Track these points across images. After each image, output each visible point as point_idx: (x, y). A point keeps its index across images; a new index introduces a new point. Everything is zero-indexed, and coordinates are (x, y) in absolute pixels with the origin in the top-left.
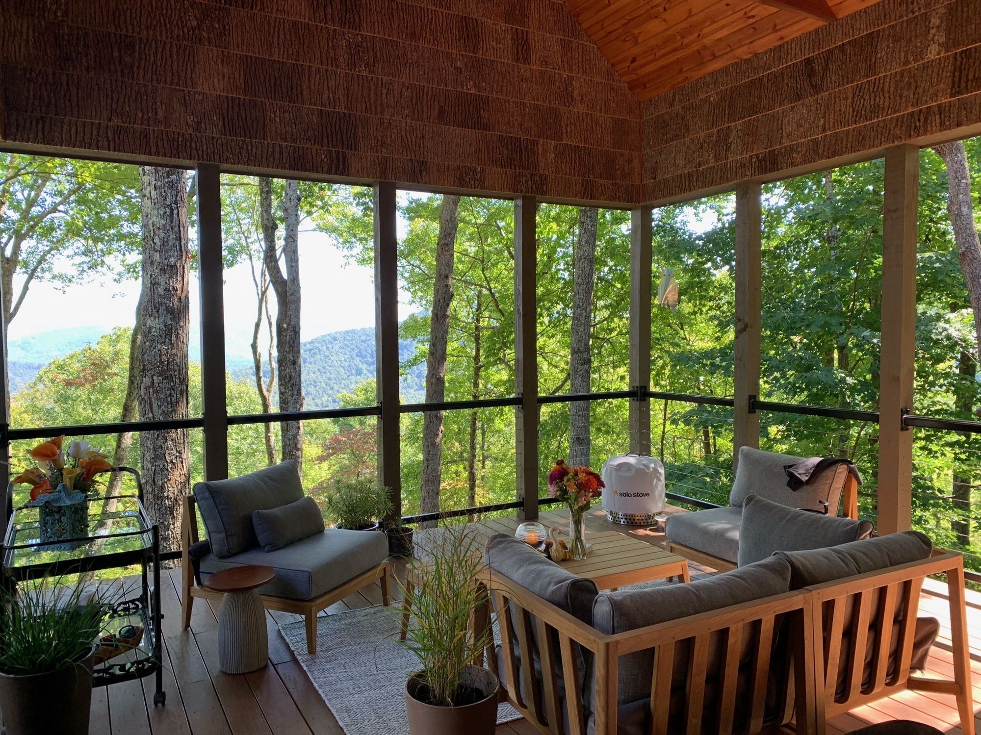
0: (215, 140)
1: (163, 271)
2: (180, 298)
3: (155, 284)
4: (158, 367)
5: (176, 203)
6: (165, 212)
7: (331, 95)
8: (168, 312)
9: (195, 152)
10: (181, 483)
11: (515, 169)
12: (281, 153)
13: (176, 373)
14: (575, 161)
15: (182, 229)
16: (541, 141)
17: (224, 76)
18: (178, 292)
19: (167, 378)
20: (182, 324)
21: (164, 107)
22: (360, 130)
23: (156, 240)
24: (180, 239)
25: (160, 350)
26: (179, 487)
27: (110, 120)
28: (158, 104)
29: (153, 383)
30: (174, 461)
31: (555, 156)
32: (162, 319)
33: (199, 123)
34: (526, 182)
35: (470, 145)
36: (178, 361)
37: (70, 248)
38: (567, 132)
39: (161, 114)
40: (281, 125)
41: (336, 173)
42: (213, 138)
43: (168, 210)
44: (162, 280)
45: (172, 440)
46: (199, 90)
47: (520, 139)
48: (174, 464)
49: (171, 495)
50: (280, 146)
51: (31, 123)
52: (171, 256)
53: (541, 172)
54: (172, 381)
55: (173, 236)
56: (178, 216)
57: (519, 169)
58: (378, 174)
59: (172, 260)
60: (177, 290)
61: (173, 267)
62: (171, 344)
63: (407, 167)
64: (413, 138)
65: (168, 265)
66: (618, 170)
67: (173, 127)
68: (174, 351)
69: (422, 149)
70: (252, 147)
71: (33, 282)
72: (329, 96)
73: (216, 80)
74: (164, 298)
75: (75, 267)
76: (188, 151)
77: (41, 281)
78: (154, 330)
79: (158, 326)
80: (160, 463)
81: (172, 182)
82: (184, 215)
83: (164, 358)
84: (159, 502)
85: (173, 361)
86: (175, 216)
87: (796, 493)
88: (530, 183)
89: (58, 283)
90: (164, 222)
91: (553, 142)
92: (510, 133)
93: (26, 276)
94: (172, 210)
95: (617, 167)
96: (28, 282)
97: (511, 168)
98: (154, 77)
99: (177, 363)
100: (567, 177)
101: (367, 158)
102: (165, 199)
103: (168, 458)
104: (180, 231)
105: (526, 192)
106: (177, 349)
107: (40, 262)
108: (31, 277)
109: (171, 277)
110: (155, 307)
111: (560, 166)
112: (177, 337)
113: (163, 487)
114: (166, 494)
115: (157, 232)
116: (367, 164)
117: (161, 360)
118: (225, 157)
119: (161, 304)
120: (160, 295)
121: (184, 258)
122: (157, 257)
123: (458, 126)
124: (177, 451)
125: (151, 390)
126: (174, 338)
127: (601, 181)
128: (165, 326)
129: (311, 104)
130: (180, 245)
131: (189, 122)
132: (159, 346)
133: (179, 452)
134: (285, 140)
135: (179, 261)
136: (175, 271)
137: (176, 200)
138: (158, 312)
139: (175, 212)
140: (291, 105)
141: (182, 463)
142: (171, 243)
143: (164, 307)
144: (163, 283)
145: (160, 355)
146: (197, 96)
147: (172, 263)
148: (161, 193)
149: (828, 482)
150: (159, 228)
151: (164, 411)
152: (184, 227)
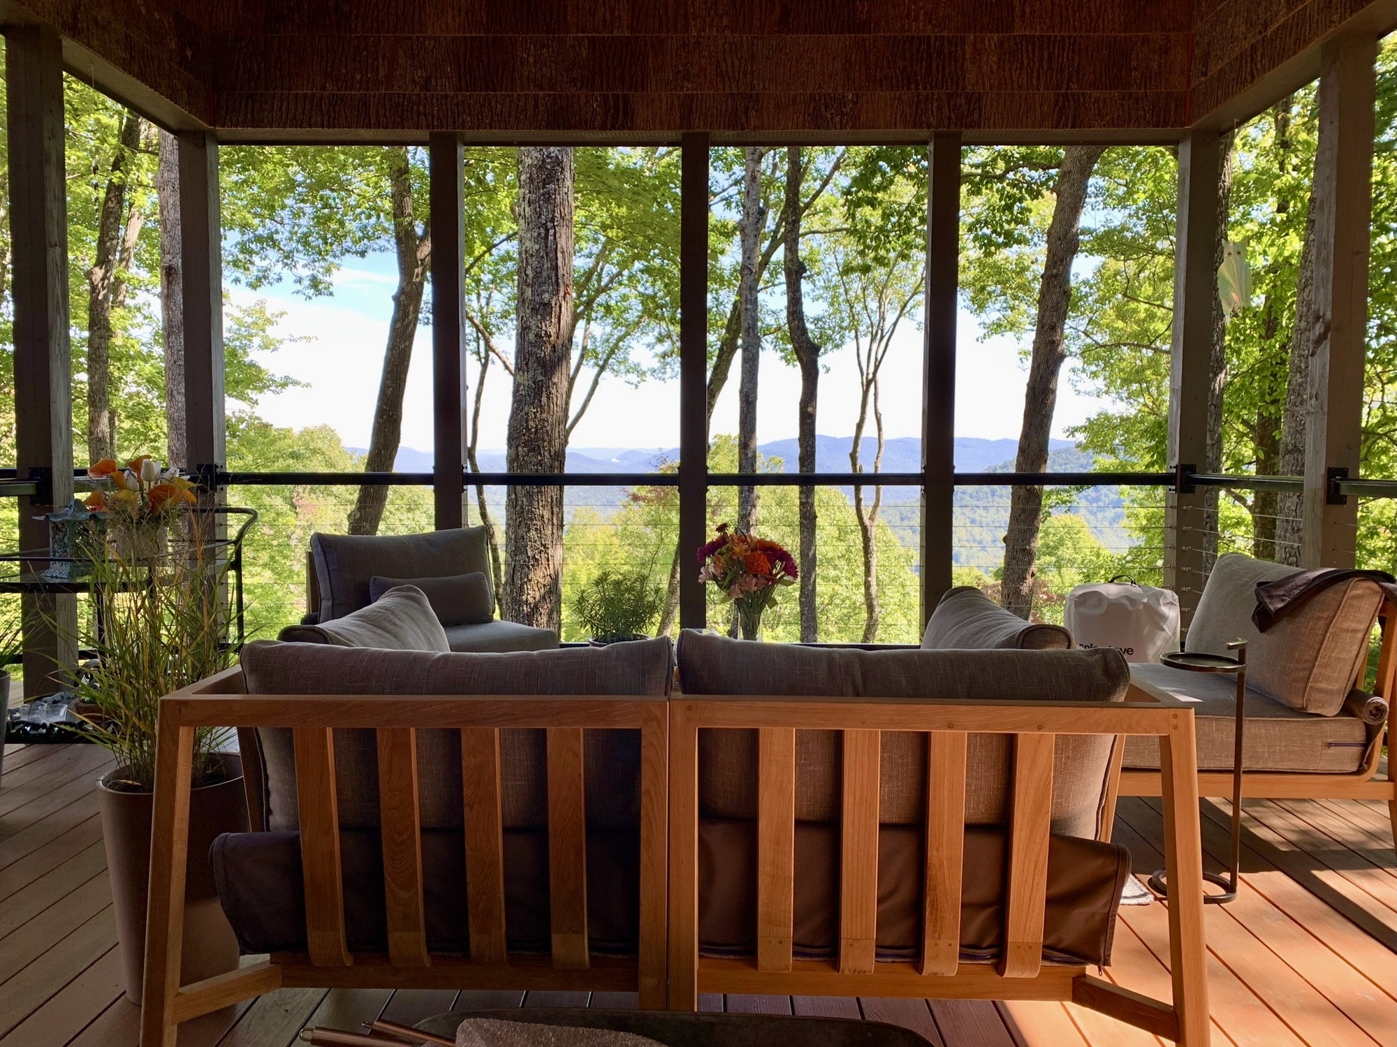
0: (449, 99)
1: (535, 311)
2: (554, 347)
3: (526, 328)
4: (524, 435)
5: (552, 220)
6: (539, 234)
7: (608, 14)
8: (539, 364)
9: (423, 118)
10: (545, 586)
11: (917, 89)
12: (536, 106)
13: (546, 444)
14: (1041, 62)
15: (559, 255)
16: (972, 37)
17: (460, 10)
18: (552, 338)
19: (532, 450)
20: (555, 380)
21: (386, 63)
22: (650, 59)
23: (529, 272)
24: (556, 268)
25: (527, 414)
26: (542, 591)
27: (323, 88)
28: (380, 60)
29: (517, 455)
30: (537, 557)
31: (1000, 59)
32: (531, 373)
33: (428, 79)
34: (939, 108)
35: (834, 59)
36: (549, 428)
37: (650, 334)
38: (1023, 15)
39: (382, 74)
40: (535, 67)
41: (613, 128)
42: (447, 96)
43: (542, 231)
44: (533, 323)
45: (536, 529)
46: (429, 34)
47: (929, 37)
48: (537, 560)
49: (531, 600)
50: (536, 98)
51: (240, 104)
52: (544, 292)
53: (969, 89)
54: (540, 454)
55: (547, 265)
56: (555, 238)
57: (925, 89)
58: (678, 122)
59: (546, 296)
60: (550, 336)
61: (547, 305)
62: (541, 406)
63: (724, 106)
64: (735, 60)
65: (541, 303)
66: (1136, 69)
67: (395, 88)
68: (544, 416)
69: (749, 76)
70: (497, 102)
71: (606, 374)
72: (605, 16)
73: (450, 18)
74: (535, 346)
75: (657, 359)
76: (415, 118)
77: (616, 376)
78: (522, 388)
79: (526, 383)
80: (522, 558)
81: (548, 193)
82: (564, 237)
83: (531, 423)
84: (517, 607)
85: (542, 428)
86: (551, 238)
87: (1264, 635)
88: (946, 110)
89: (633, 377)
90: (537, 247)
91: (995, 36)
92: (910, 30)
93: (597, 369)
94: (547, 230)
95: (1134, 64)
96: (598, 375)
97: (909, 89)
98: (375, 24)
99: (547, 431)
100: (1023, 92)
101: (661, 100)
102: (539, 217)
103: (530, 553)
104: (557, 258)
105: (938, 126)
106: (548, 413)
107: (612, 352)
108: (602, 368)
109: (543, 319)
110: (525, 359)
111: (1007, 75)
112: (548, 398)
113: (521, 588)
114: (524, 598)
115: (530, 261)
116: (661, 109)
117: (527, 426)
118: (461, 120)
119: (531, 354)
120: (531, 343)
121: (562, 293)
122: (529, 292)
123: (813, 32)
124: (542, 545)
125: (515, 465)
126: (544, 399)
127: (1096, 93)
128: (534, 382)
129: (578, 32)
130: (557, 275)
131: (416, 78)
132: (526, 408)
133: (544, 546)
134: (541, 88)
135: (555, 298)
136: (549, 310)
137: (554, 217)
138: (527, 364)
139: (551, 232)
140: (551, 36)
141: (548, 560)
142: (545, 274)
143: (534, 358)
144: (534, 327)
145: (527, 421)
146: (427, 42)
147: (546, 301)
148: (535, 209)
149: (1325, 615)
150: (532, 255)
151: (528, 492)
152: (563, 252)
